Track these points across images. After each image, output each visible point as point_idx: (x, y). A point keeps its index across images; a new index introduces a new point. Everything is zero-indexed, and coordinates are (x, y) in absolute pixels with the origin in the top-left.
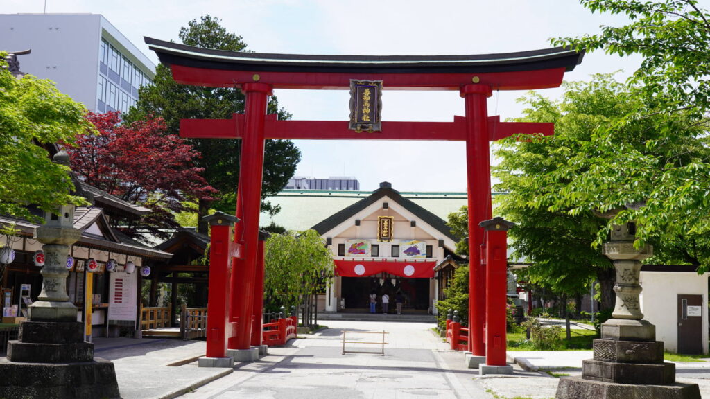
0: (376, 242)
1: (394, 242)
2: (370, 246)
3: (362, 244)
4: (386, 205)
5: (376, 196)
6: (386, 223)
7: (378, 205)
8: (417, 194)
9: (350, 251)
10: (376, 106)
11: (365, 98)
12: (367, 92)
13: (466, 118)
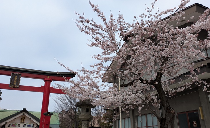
0: (19, 123)
1: (25, 123)
2: (18, 124)
3: (16, 124)
4: (24, 114)
5: (22, 112)
6: (23, 119)
7: (22, 114)
8: (33, 112)
9: (12, 126)
10: (18, 81)
11: (15, 78)
12: (16, 77)
13: (44, 87)
